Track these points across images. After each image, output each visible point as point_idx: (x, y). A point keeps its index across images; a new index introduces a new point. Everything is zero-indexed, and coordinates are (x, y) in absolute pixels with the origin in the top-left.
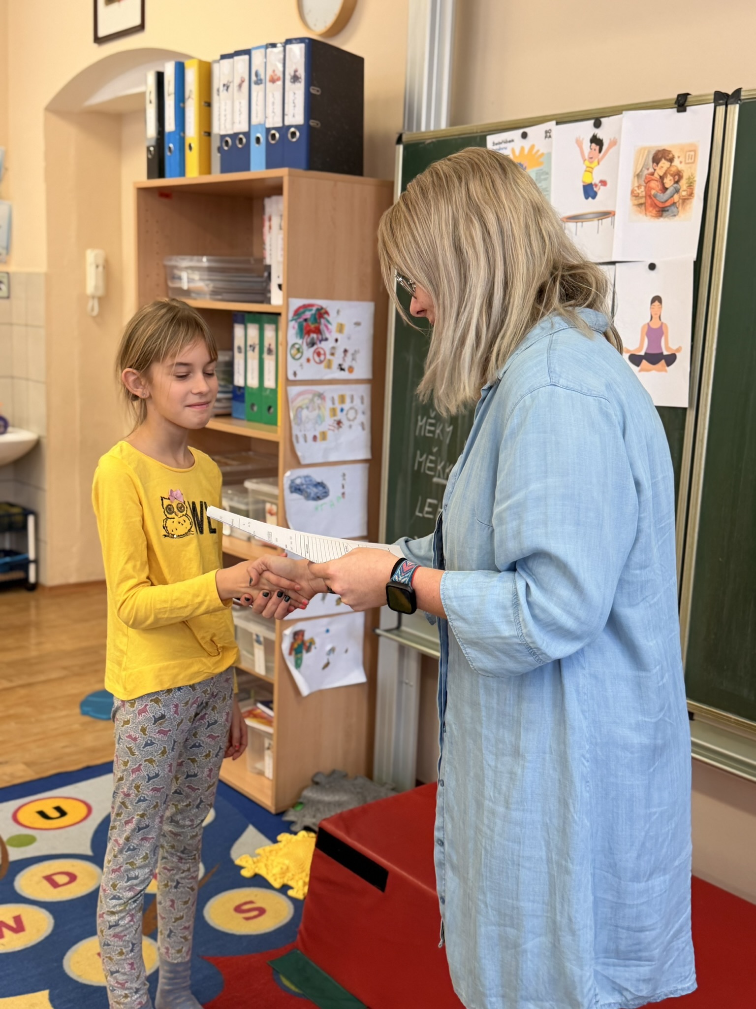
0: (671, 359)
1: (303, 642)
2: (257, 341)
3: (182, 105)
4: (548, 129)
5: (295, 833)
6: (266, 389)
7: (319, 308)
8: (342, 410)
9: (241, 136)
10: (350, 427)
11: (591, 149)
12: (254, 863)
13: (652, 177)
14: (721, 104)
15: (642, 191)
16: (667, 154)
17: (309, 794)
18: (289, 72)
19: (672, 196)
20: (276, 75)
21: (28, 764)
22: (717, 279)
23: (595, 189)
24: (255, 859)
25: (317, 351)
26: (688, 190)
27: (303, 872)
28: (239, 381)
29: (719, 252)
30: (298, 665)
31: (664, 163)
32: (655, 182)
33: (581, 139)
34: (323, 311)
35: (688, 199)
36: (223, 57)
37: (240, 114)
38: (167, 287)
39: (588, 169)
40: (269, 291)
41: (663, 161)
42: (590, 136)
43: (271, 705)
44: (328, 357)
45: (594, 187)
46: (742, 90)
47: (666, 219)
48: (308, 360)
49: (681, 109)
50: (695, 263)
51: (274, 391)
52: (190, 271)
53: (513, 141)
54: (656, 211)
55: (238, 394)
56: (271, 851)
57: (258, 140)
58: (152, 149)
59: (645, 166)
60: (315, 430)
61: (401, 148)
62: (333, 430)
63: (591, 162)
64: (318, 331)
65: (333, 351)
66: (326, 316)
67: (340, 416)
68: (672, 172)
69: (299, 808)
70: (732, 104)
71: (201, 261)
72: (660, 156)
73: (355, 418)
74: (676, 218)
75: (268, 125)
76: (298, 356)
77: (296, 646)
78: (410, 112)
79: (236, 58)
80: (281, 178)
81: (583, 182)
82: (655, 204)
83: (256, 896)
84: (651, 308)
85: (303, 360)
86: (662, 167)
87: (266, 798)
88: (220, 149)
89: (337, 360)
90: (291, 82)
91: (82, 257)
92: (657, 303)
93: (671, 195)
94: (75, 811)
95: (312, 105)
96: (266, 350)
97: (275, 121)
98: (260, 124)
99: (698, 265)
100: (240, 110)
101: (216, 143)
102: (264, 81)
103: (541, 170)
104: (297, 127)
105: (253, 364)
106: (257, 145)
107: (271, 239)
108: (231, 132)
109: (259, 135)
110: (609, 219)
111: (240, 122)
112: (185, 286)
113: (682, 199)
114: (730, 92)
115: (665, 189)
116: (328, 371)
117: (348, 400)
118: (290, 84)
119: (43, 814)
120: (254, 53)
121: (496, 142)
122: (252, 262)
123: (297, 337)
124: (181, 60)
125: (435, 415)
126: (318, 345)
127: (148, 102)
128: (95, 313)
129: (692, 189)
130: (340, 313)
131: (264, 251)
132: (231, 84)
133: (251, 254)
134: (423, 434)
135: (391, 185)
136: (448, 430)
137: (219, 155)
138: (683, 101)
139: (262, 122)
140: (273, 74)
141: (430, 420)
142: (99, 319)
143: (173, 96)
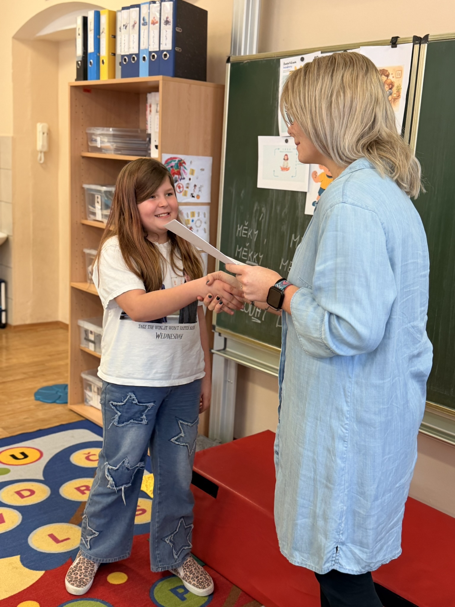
3: (98, 37)
7: (180, 159)
8: (193, 221)
9: (134, 56)
10: (198, 231)
14: (417, 44)
16: (385, 72)
18: (163, 19)
20: (155, 20)
21: (4, 428)
22: (413, 146)
25: (178, 185)
26: (397, 93)
31: (385, 77)
34: (182, 162)
35: (397, 99)
36: (124, 8)
37: (133, 43)
38: (88, 146)
40: (150, 149)
41: (383, 76)
44: (185, 189)
46: (429, 35)
49: (394, 46)
52: (102, 137)
53: (295, 62)
57: (144, 58)
58: (80, 63)
61: (229, 65)
64: (179, 173)
65: (188, 186)
67: (191, 224)
68: (388, 83)
70: (423, 43)
71: (109, 131)
73: (200, 226)
75: (150, 50)
78: (235, 44)
79: (131, 9)
80: (158, 82)
88: (121, 64)
89: (190, 191)
91: (35, 127)
94: (33, 455)
95: (177, 39)
97: (154, 47)
98: (146, 49)
100: (133, 41)
101: (118, 60)
102: (148, 24)
104: (167, 51)
106: (144, 62)
107: (151, 118)
108: (128, 53)
109: (144, 56)
111: (133, 48)
112: (99, 146)
114: (422, 36)
116: (185, 197)
117: (196, 215)
118: (164, 25)
119: (14, 457)
120: (142, 6)
121: (285, 63)
122: (139, 132)
124: (98, 10)
125: (248, 224)
126: (179, 182)
127: (77, 34)
128: (42, 161)
129: (399, 93)
130: (192, 163)
131: (147, 125)
132: (128, 25)
133: (138, 127)
134: (240, 235)
135: (223, 87)
136: (255, 233)
137: (120, 67)
138: (395, 41)
139: (147, 48)
140: (153, 19)
141: (245, 228)
142: (45, 165)
143: (93, 31)
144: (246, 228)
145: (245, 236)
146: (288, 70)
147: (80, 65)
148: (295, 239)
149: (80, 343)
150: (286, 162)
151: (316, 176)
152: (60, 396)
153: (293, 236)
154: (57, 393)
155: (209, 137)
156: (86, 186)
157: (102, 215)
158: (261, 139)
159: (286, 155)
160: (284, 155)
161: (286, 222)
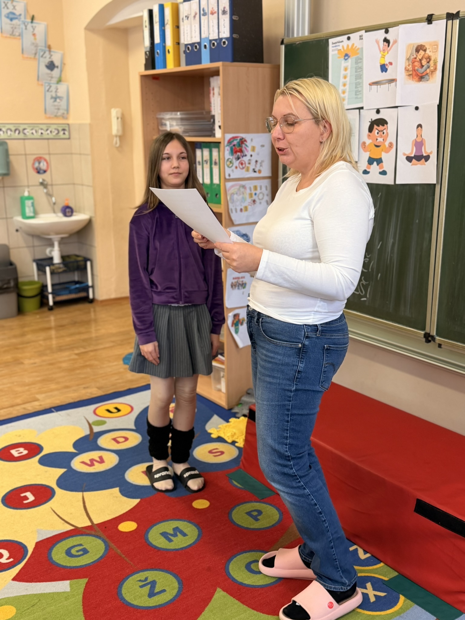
0: (427, 158)
1: (239, 320)
2: (208, 158)
3: (163, 28)
4: (361, 35)
5: (239, 418)
6: (215, 184)
7: (241, 138)
8: (256, 194)
9: (196, 45)
10: (260, 203)
11: (384, 45)
12: (218, 431)
13: (416, 60)
14: (450, 20)
15: (410, 68)
16: (423, 47)
17: (245, 399)
18: (221, 8)
20: (214, 10)
21: (99, 388)
22: (449, 114)
23: (386, 67)
24: (218, 430)
25: (241, 162)
26: (434, 66)
27: (242, 435)
29: (450, 99)
30: (237, 332)
31: (421, 52)
32: (417, 62)
33: (378, 40)
34: (243, 140)
35: (434, 71)
37: (195, 32)
38: (159, 130)
39: (383, 56)
40: (214, 130)
42: (383, 38)
43: (223, 355)
44: (247, 165)
45: (386, 66)
46: (460, 12)
47: (423, 83)
48: (236, 167)
49: (429, 22)
50: (438, 106)
51: (219, 185)
52: (171, 121)
53: (342, 41)
54: (418, 78)
56: (226, 426)
57: (205, 46)
59: (412, 54)
60: (241, 205)
61: (283, 47)
62: (251, 205)
63: (384, 52)
64: (241, 151)
65: (250, 162)
66: (245, 142)
67: (254, 197)
68: (425, 57)
69: (240, 406)
70: (455, 19)
71: (177, 115)
72: (419, 48)
73: (263, 198)
74: (428, 82)
75: (211, 38)
76: (231, 165)
77: (235, 322)
78: (288, 27)
79: (192, 2)
80: (218, 68)
81: (380, 63)
82: (417, 74)
83: (219, 446)
84: (417, 131)
85: (234, 168)
86: (421, 54)
87: (223, 402)
88: (185, 52)
89: (252, 167)
90: (222, 14)
91: (109, 113)
92: (420, 128)
93: (426, 69)
94: (125, 409)
95: (234, 26)
96: (213, 163)
97: (214, 36)
98: (206, 38)
99: (440, 107)
101: (182, 49)
102: (207, 14)
103: (358, 57)
104: (227, 39)
105: (207, 171)
106: (205, 50)
107: (214, 100)
108: (190, 42)
109: (206, 44)
110: (394, 83)
111: (195, 37)
113: (431, 71)
114: (455, 12)
115: (422, 66)
116: (247, 173)
117: (259, 188)
119: (108, 411)
121: (334, 42)
122: (205, 113)
123: (229, 155)
124: (162, 3)
126: (241, 159)
127: (144, 26)
128: (118, 145)
129: (436, 66)
130: (253, 140)
131: (211, 107)
132: (190, 16)
133: (204, 109)
135: (279, 67)
137: (184, 55)
138: (430, 18)
139: (207, 37)
140: (212, 10)
142: (120, 148)
143: (158, 24)
146: (336, 49)
151: (365, 146)
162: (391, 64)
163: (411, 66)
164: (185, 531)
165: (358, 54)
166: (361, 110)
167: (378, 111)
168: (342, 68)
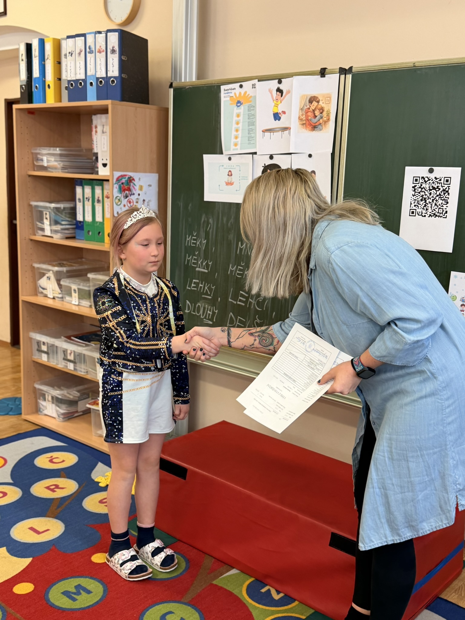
2: (90, 196)
3: (43, 63)
4: (253, 83)
6: (97, 222)
7: (130, 177)
9: (81, 81)
11: (277, 95)
13: (309, 110)
14: (343, 74)
15: (304, 117)
16: (316, 99)
18: (110, 48)
19: (319, 120)
20: (102, 49)
22: (342, 163)
23: (280, 116)
25: (129, 200)
26: (327, 117)
28: (80, 218)
29: (343, 149)
32: (310, 113)
33: (271, 89)
34: (131, 179)
35: (327, 122)
36: (69, 37)
37: (79, 69)
38: (34, 165)
39: (276, 105)
40: (97, 168)
41: (314, 102)
42: (276, 88)
44: (135, 204)
45: (279, 114)
46: (353, 67)
47: (316, 132)
48: (124, 206)
49: (322, 76)
50: (332, 154)
51: (102, 223)
52: (48, 156)
53: (235, 89)
54: (311, 128)
55: (80, 226)
57: (91, 84)
58: (24, 86)
61: (172, 90)
63: (277, 102)
64: (129, 189)
65: (137, 201)
68: (319, 108)
70: (348, 74)
71: (56, 150)
72: (313, 99)
74: (322, 131)
75: (97, 76)
76: (119, 203)
78: (175, 70)
79: (77, 38)
80: (107, 105)
81: (273, 112)
82: (311, 124)
85: (122, 206)
86: (314, 105)
88: (67, 88)
90: (111, 53)
92: (313, 174)
95: (123, 66)
96: (96, 200)
97: (101, 74)
98: (92, 75)
99: (333, 155)
100: (80, 67)
101: (64, 84)
102: (94, 52)
103: (251, 104)
104: (115, 77)
105: (88, 208)
106: (91, 87)
107: (97, 138)
108: (75, 79)
109: (92, 81)
110: (288, 131)
111: (80, 74)
112: (45, 165)
114: (347, 68)
115: (315, 116)
120: (87, 36)
121: (226, 89)
122: (84, 151)
123: (118, 193)
124: (42, 37)
125: (196, 234)
126: (129, 197)
127: (21, 60)
129: (329, 117)
130: (141, 180)
131: (93, 145)
132: (74, 52)
134: (189, 245)
135: (167, 110)
136: (204, 242)
137: (67, 91)
138: (324, 72)
139: (94, 74)
140: (99, 48)
141: (193, 237)
143: (38, 58)
144: (195, 238)
145: (194, 245)
146: (228, 96)
147: (24, 88)
148: (241, 246)
149: (32, 355)
150: (230, 178)
152: (12, 408)
153: (240, 243)
154: (8, 405)
155: (155, 156)
156: (34, 203)
157: (51, 230)
158: (207, 158)
159: (230, 171)
160: (228, 171)
161: (233, 231)
162: (284, 113)
163: (304, 116)
164: (89, 588)
165: (250, 101)
166: (254, 155)
167: (271, 157)
168: (235, 115)
